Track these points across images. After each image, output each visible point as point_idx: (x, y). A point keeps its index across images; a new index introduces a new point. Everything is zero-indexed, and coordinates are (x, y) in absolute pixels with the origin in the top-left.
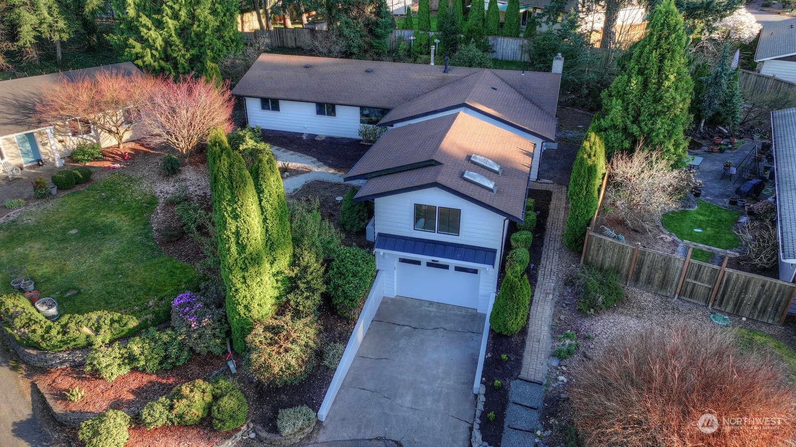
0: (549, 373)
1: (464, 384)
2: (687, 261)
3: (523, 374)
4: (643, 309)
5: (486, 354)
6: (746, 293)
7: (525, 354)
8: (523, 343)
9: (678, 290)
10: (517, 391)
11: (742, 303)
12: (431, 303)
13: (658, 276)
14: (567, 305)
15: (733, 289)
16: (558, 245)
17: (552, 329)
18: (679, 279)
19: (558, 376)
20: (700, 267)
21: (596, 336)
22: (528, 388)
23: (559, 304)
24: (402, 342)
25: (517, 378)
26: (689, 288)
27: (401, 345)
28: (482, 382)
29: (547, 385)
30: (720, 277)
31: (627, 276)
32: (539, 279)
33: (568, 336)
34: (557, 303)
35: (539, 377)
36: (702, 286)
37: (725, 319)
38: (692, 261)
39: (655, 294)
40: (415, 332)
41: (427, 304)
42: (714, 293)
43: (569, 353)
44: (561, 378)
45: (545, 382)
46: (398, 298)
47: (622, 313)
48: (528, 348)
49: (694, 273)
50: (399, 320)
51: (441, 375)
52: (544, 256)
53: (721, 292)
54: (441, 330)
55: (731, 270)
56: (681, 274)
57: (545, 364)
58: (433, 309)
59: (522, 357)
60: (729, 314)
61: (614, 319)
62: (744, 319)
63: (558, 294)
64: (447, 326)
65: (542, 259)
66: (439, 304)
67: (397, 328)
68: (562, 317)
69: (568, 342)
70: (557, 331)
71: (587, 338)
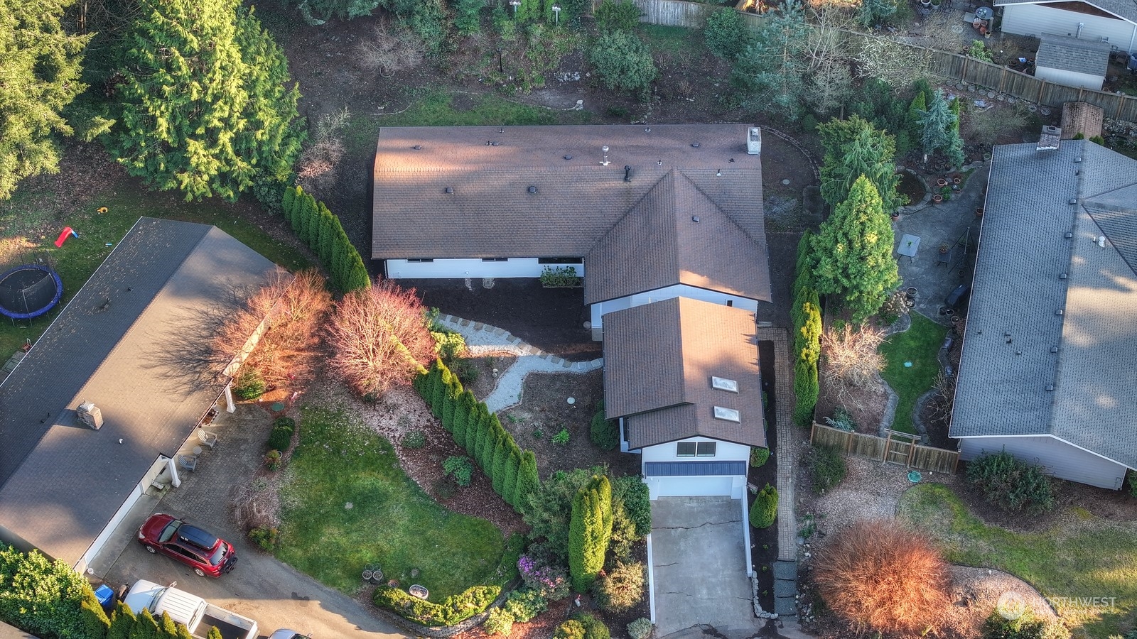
0: (798, 551)
1: (739, 570)
2: (888, 441)
3: (781, 557)
4: (860, 480)
5: (751, 545)
6: (930, 458)
7: (779, 539)
8: (776, 530)
9: (885, 458)
10: (780, 570)
11: (928, 463)
12: (691, 498)
13: (869, 450)
14: (803, 487)
15: (921, 456)
16: (788, 419)
17: (795, 513)
18: (885, 451)
19: (804, 552)
20: (898, 444)
21: (828, 513)
22: (785, 566)
23: (797, 487)
24: (682, 545)
25: (777, 560)
26: (892, 456)
27: (682, 548)
28: (753, 569)
29: (798, 561)
30: (911, 450)
31: (847, 450)
32: (778, 463)
33: (807, 518)
34: (796, 486)
35: (792, 556)
36: (901, 454)
37: (918, 476)
38: (892, 440)
39: (869, 461)
40: (688, 533)
41: (687, 501)
42: (910, 457)
43: (810, 532)
44: (807, 554)
45: (796, 559)
46: (660, 499)
47: (845, 488)
48: (780, 533)
49: (894, 447)
50: (671, 523)
51: (721, 567)
52: (779, 435)
53: (914, 458)
54: (708, 525)
55: (918, 446)
56: (885, 448)
57: (794, 544)
58: (694, 504)
59: (777, 542)
60: (922, 470)
61: (840, 495)
62: (931, 473)
63: (795, 476)
64: (711, 520)
65: (778, 439)
66: (697, 498)
67: (673, 531)
68: (802, 500)
69: (808, 522)
70: (800, 514)
71: (821, 517)
